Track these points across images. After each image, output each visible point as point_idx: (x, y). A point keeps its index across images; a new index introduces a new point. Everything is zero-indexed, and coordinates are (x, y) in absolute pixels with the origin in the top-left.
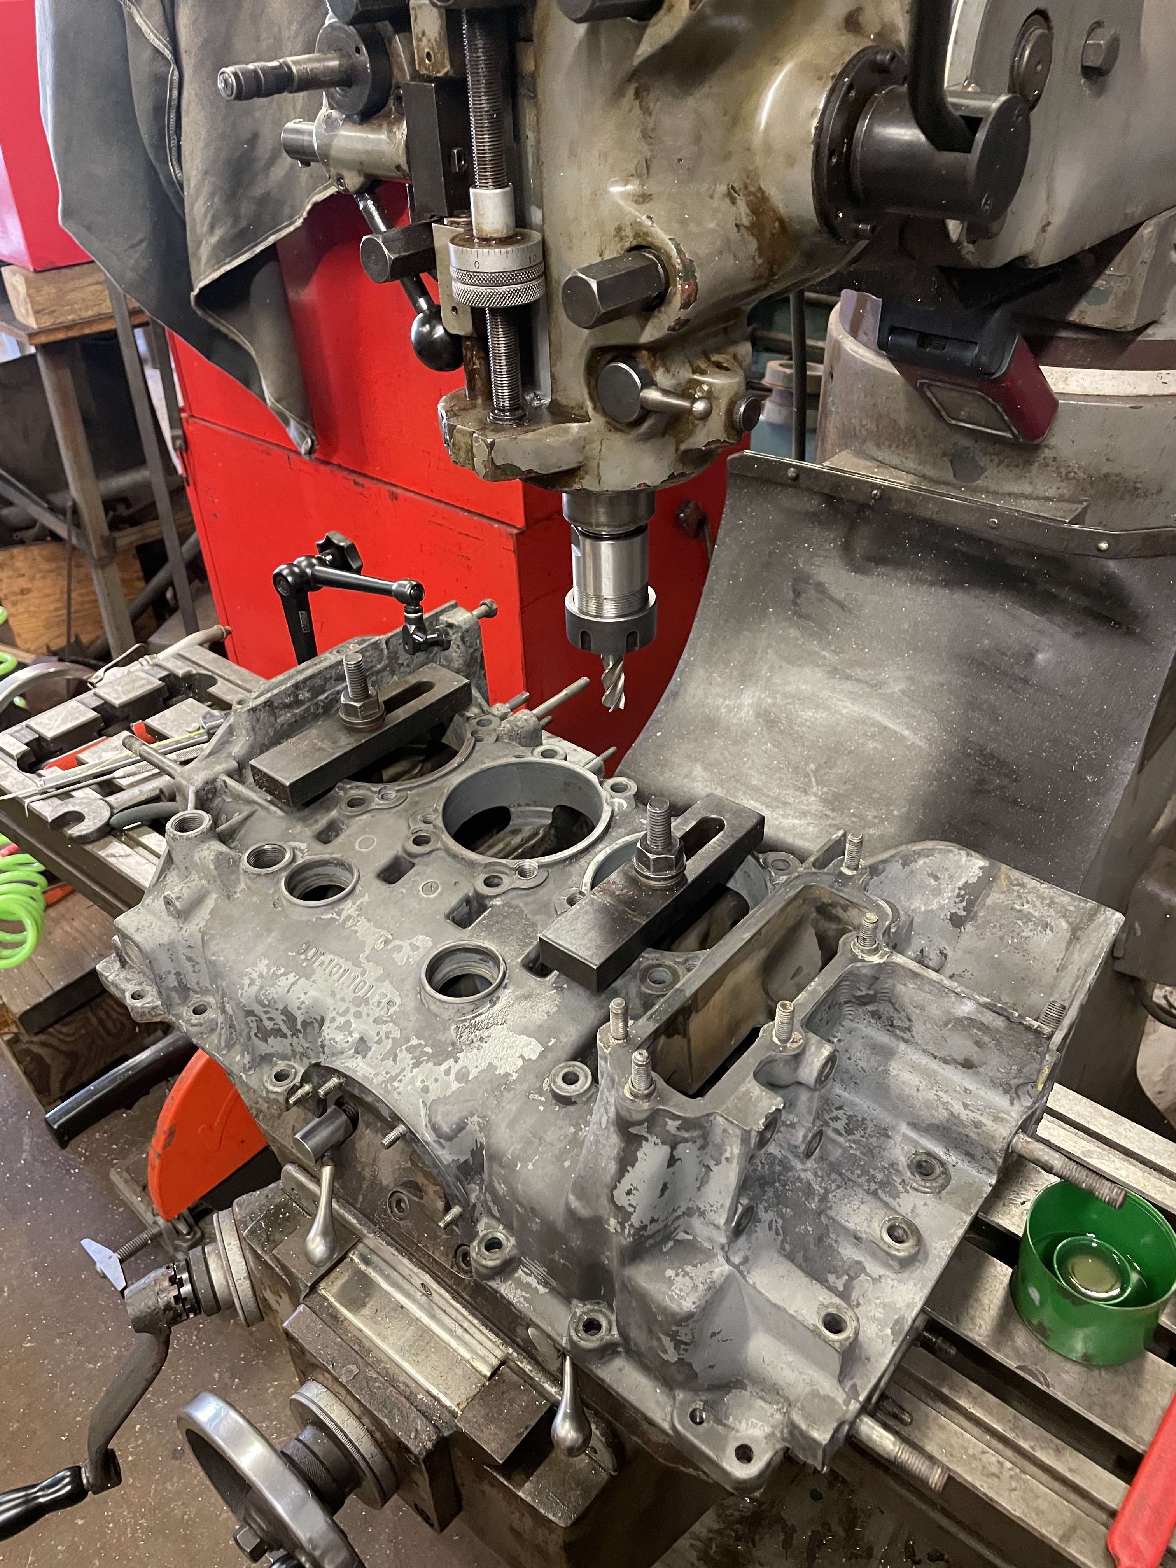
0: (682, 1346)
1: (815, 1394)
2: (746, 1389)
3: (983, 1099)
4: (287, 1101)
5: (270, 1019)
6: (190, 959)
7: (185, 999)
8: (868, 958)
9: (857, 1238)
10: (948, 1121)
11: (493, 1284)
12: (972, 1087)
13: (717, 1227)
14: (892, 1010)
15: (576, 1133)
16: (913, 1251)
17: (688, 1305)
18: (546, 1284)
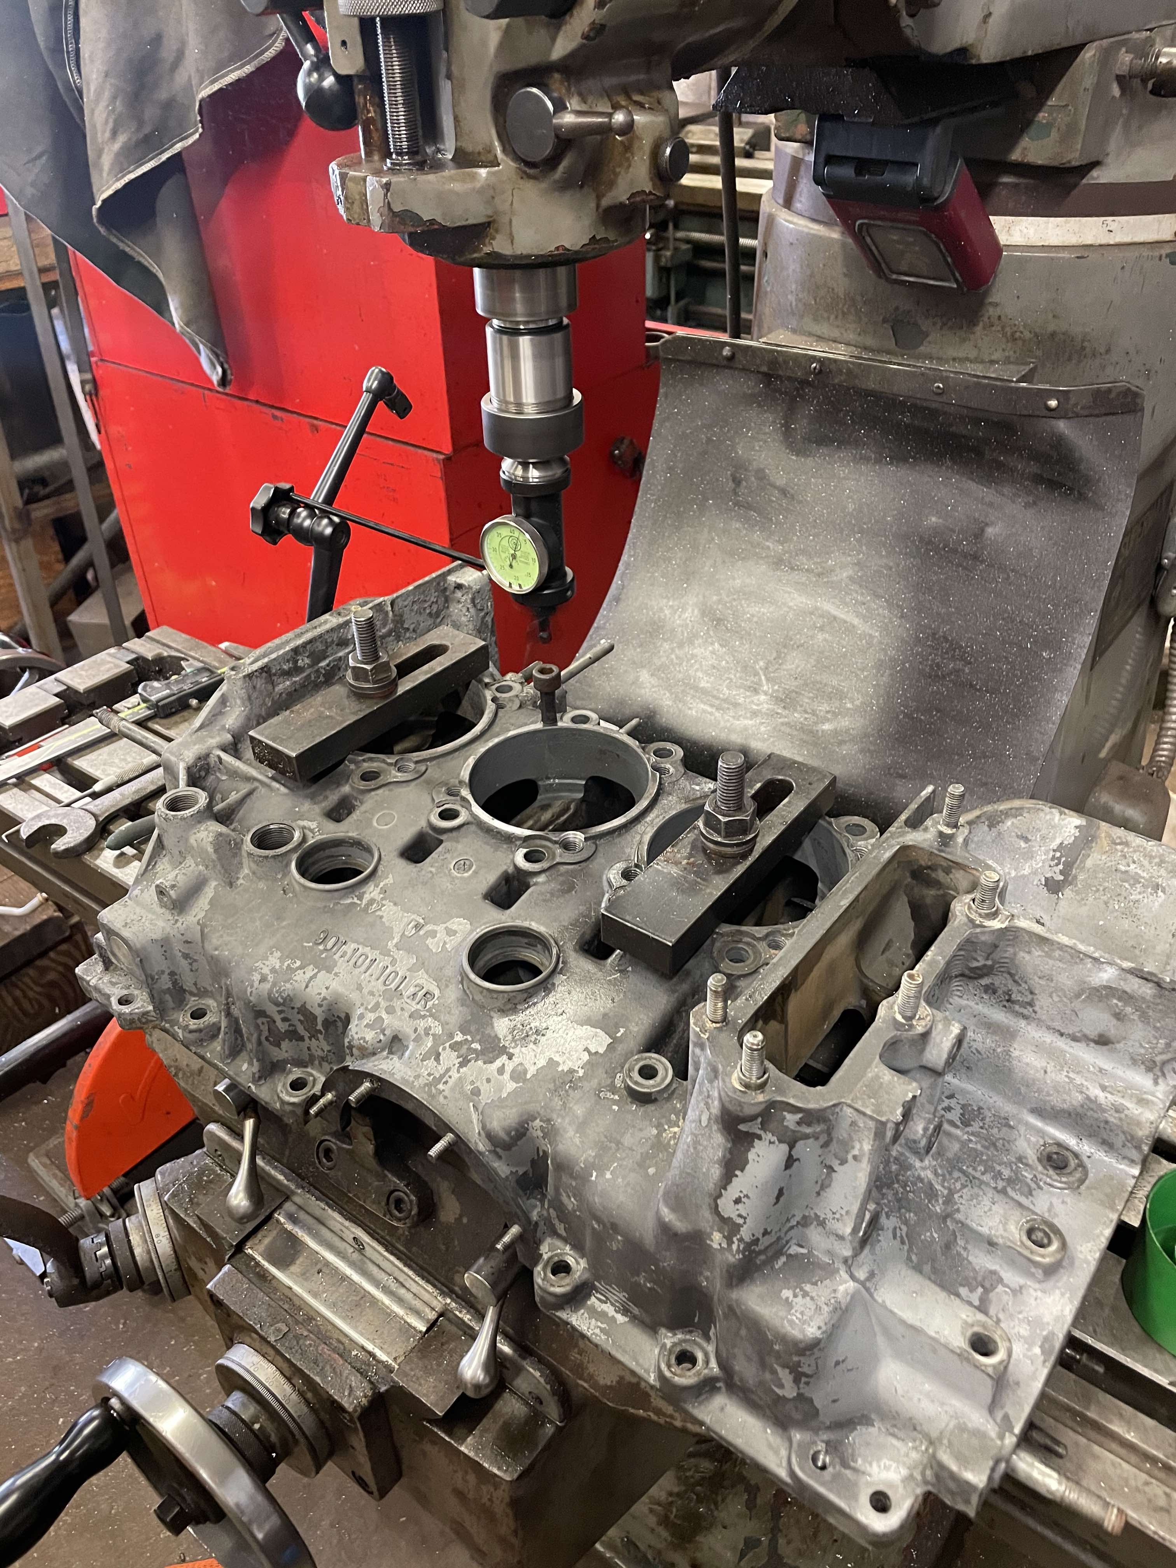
0: (804, 1379)
1: (962, 1428)
2: (873, 1425)
3: (1122, 1079)
4: (307, 1112)
5: (285, 1020)
6: (186, 956)
7: (180, 1003)
8: (987, 923)
9: (991, 1244)
10: (1082, 1106)
11: (563, 1315)
12: (1107, 1065)
13: (841, 1238)
14: (1010, 982)
15: (659, 1135)
16: (1059, 1256)
17: (812, 1331)
18: (625, 1311)
